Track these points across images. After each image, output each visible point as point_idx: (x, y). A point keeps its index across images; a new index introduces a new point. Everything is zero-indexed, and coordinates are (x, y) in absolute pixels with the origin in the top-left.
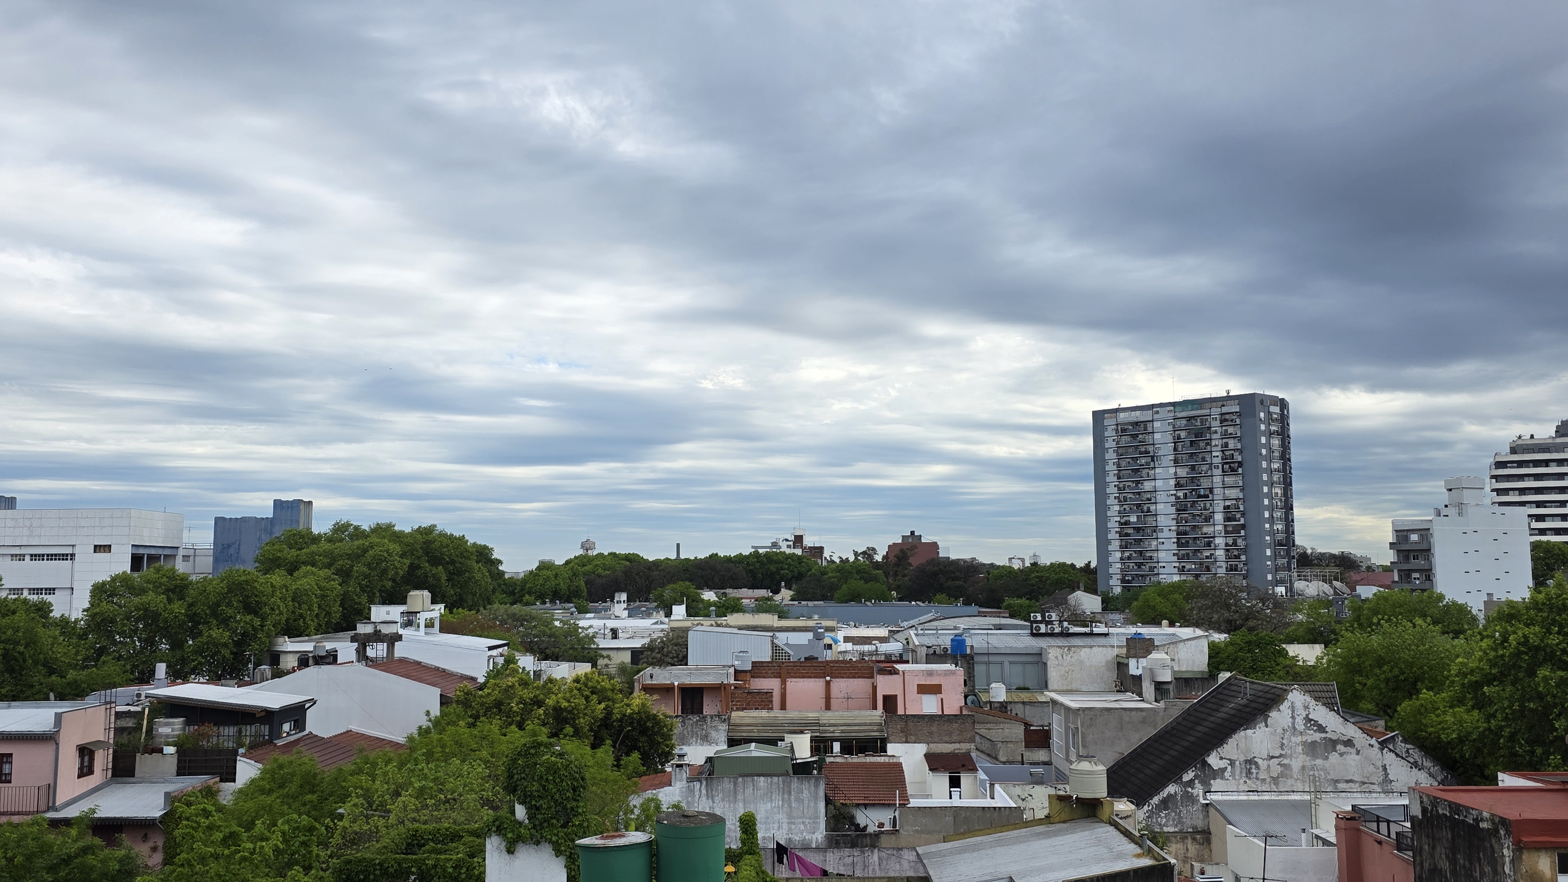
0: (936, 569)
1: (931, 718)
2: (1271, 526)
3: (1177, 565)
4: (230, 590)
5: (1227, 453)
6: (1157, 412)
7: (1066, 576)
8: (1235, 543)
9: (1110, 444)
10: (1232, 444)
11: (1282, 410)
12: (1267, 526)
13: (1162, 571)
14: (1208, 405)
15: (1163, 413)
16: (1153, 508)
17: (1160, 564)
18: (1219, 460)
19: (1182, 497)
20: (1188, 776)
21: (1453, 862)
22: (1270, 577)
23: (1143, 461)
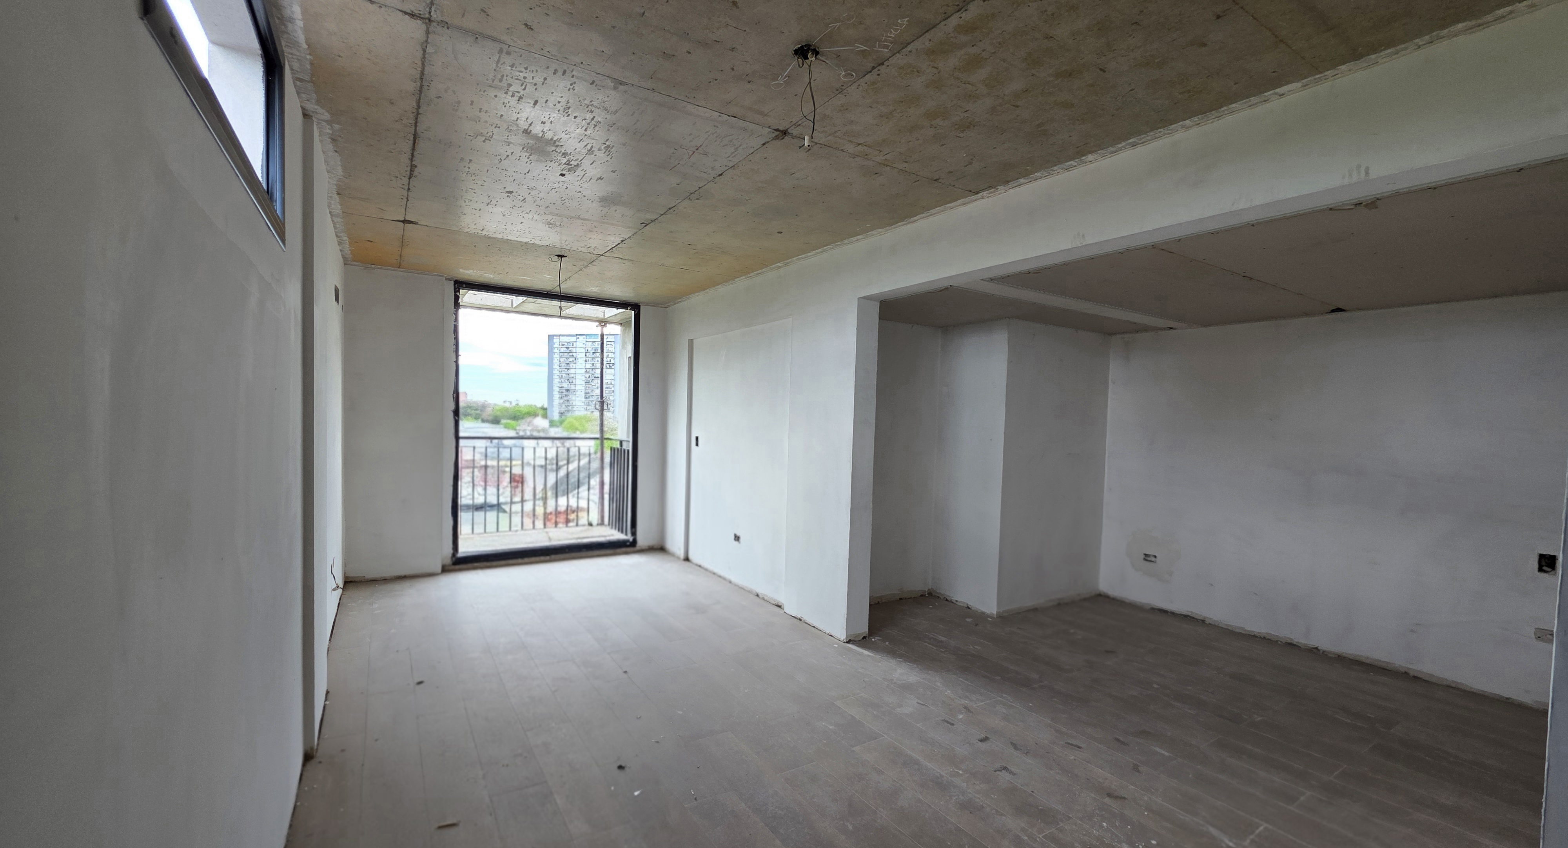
3: (584, 407)
6: (578, 338)
9: (556, 350)
15: (581, 339)
16: (574, 381)
23: (571, 360)
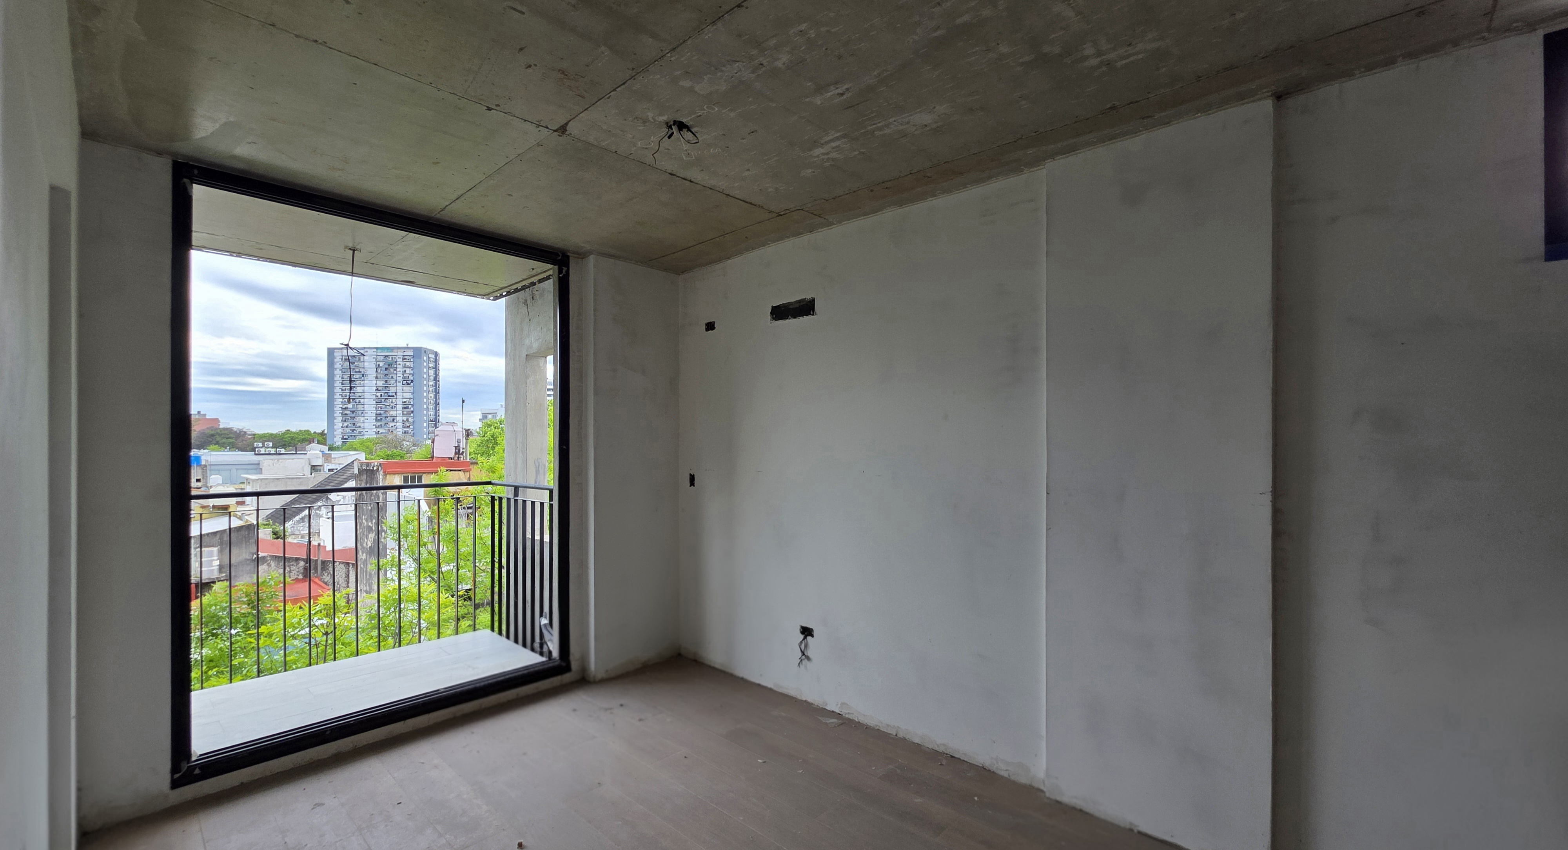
0: (213, 432)
2: (427, 412)
3: (375, 430)
5: (405, 375)
6: (367, 352)
7: (309, 437)
8: (407, 420)
9: (338, 366)
10: (408, 371)
11: (436, 356)
12: (425, 412)
13: (366, 433)
14: (396, 351)
15: (370, 352)
17: (365, 430)
18: (401, 378)
19: (379, 396)
22: (425, 436)
23: (357, 376)
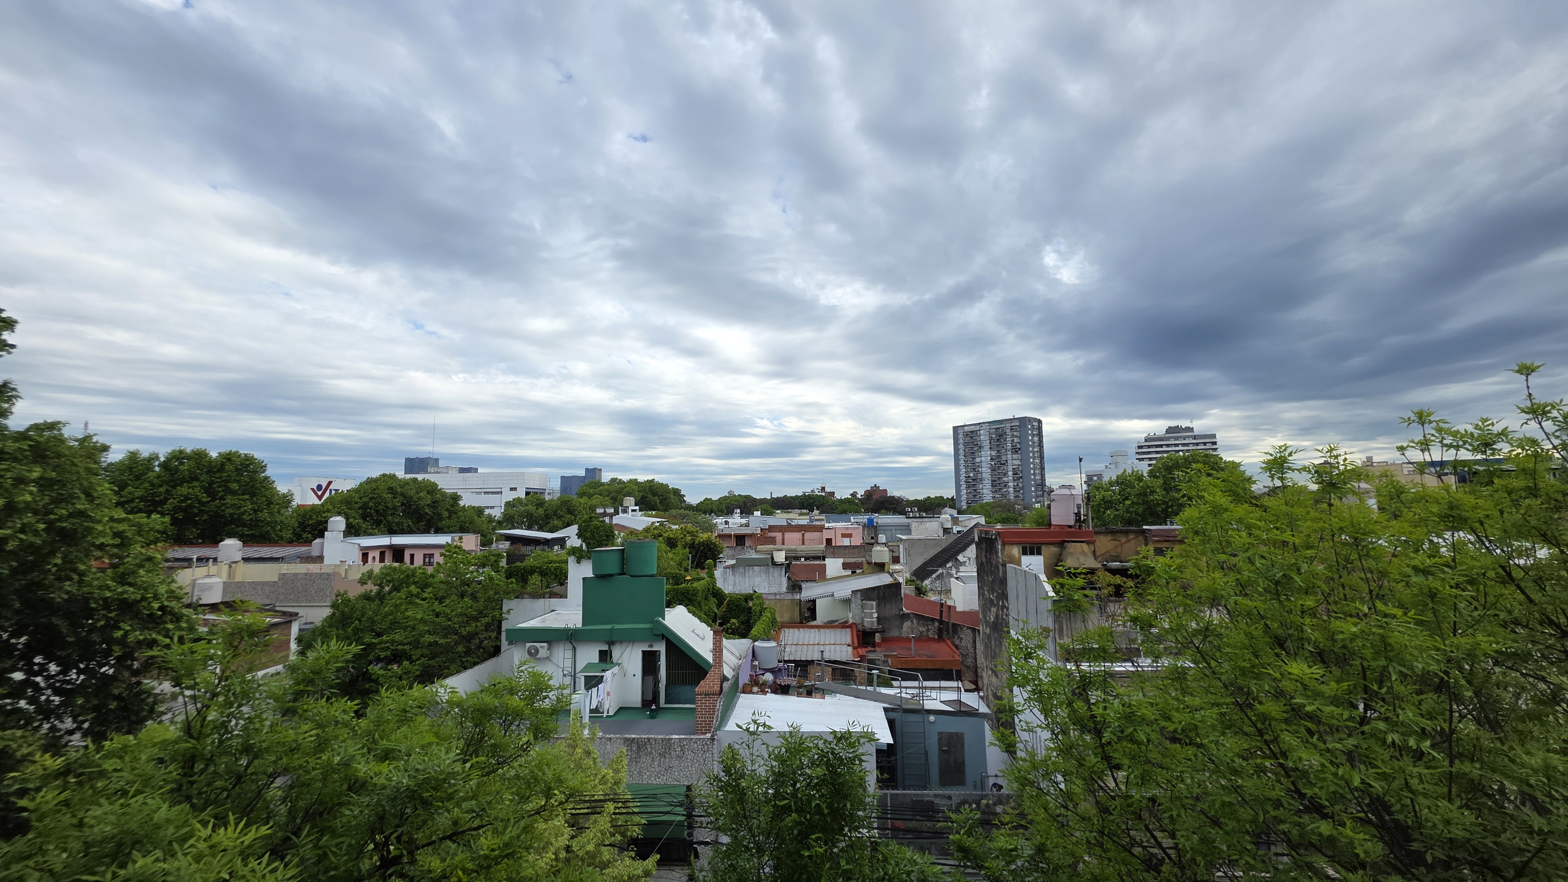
0: (883, 500)
1: (846, 547)
2: (1035, 477)
3: (991, 495)
4: (562, 504)
5: (1014, 444)
6: (982, 426)
7: (941, 502)
8: (1018, 485)
9: (961, 441)
10: (1016, 440)
11: (1039, 424)
12: (1032, 477)
13: (985, 498)
14: (1005, 423)
15: (985, 427)
16: (980, 470)
17: (984, 495)
18: (1010, 448)
19: (994, 465)
20: (949, 565)
21: (986, 557)
22: (1034, 500)
23: (976, 449)
